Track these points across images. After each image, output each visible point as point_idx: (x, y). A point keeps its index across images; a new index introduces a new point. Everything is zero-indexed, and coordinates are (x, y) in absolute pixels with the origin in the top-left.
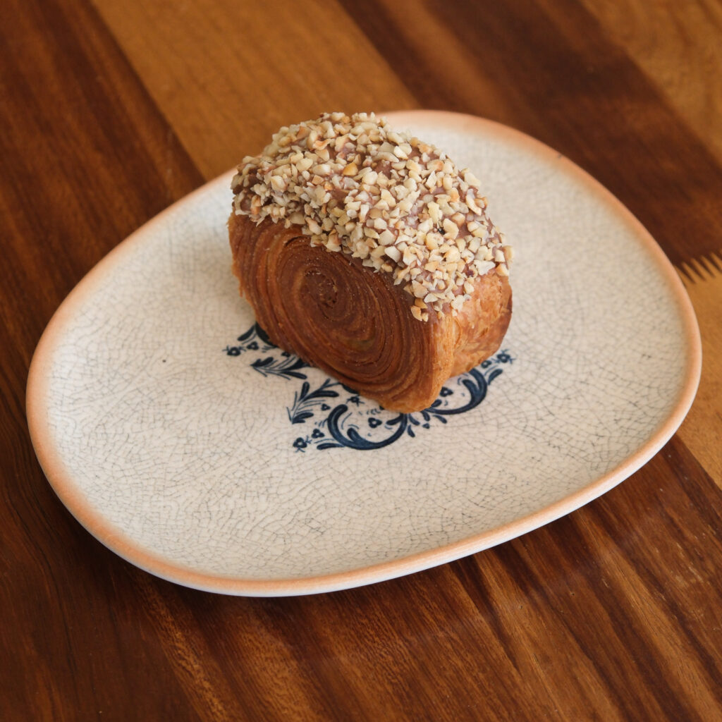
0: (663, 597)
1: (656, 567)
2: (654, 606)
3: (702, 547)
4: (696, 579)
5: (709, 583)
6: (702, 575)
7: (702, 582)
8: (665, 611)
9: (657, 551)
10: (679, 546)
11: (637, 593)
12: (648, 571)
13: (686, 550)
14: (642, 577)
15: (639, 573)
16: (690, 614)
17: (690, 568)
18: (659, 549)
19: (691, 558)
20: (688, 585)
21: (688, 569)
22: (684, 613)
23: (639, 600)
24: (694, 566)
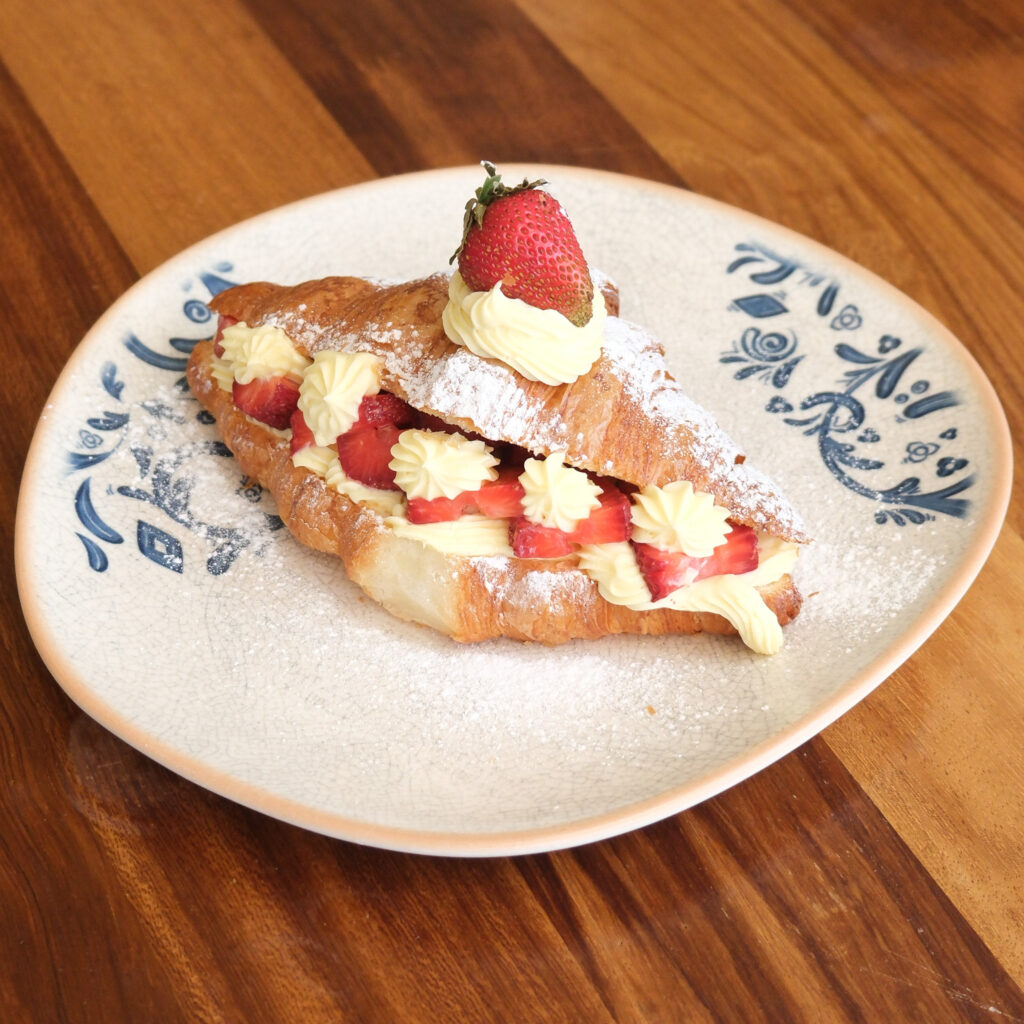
0: (797, 930)
1: (788, 893)
2: (786, 941)
3: (845, 867)
4: (839, 908)
5: (853, 912)
6: (846, 903)
7: (846, 911)
8: (800, 948)
9: (790, 873)
10: (816, 866)
11: (765, 925)
12: (780, 900)
13: (826, 872)
14: (771, 906)
15: (767, 899)
16: (830, 951)
17: (831, 894)
18: (793, 870)
19: (832, 881)
20: (828, 915)
21: (828, 895)
22: (823, 950)
23: (767, 933)
24: (837, 892)
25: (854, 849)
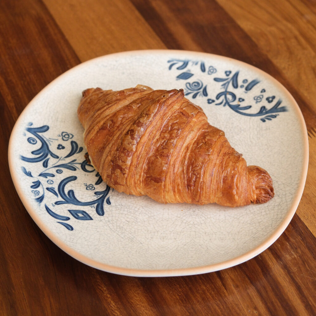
0: (281, 263)
1: (278, 251)
2: (278, 266)
3: (296, 244)
5: (299, 258)
7: (296, 257)
10: (287, 243)
11: (272, 261)
12: (276, 253)
13: (290, 245)
14: (273, 255)
16: (292, 269)
18: (280, 245)
19: (292, 248)
20: (291, 259)
21: (291, 252)
24: (294, 251)
25: (299, 238)
